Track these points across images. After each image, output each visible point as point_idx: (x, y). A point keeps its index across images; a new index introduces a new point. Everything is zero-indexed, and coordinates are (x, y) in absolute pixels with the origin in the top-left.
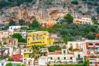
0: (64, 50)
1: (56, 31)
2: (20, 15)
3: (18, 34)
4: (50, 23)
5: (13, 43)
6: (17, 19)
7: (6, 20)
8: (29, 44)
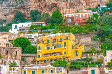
0: (92, 69)
1: (89, 31)
2: (33, 2)
3: (24, 39)
4: (82, 15)
5: (13, 55)
6: (28, 10)
7: (9, 12)
8: (39, 56)
